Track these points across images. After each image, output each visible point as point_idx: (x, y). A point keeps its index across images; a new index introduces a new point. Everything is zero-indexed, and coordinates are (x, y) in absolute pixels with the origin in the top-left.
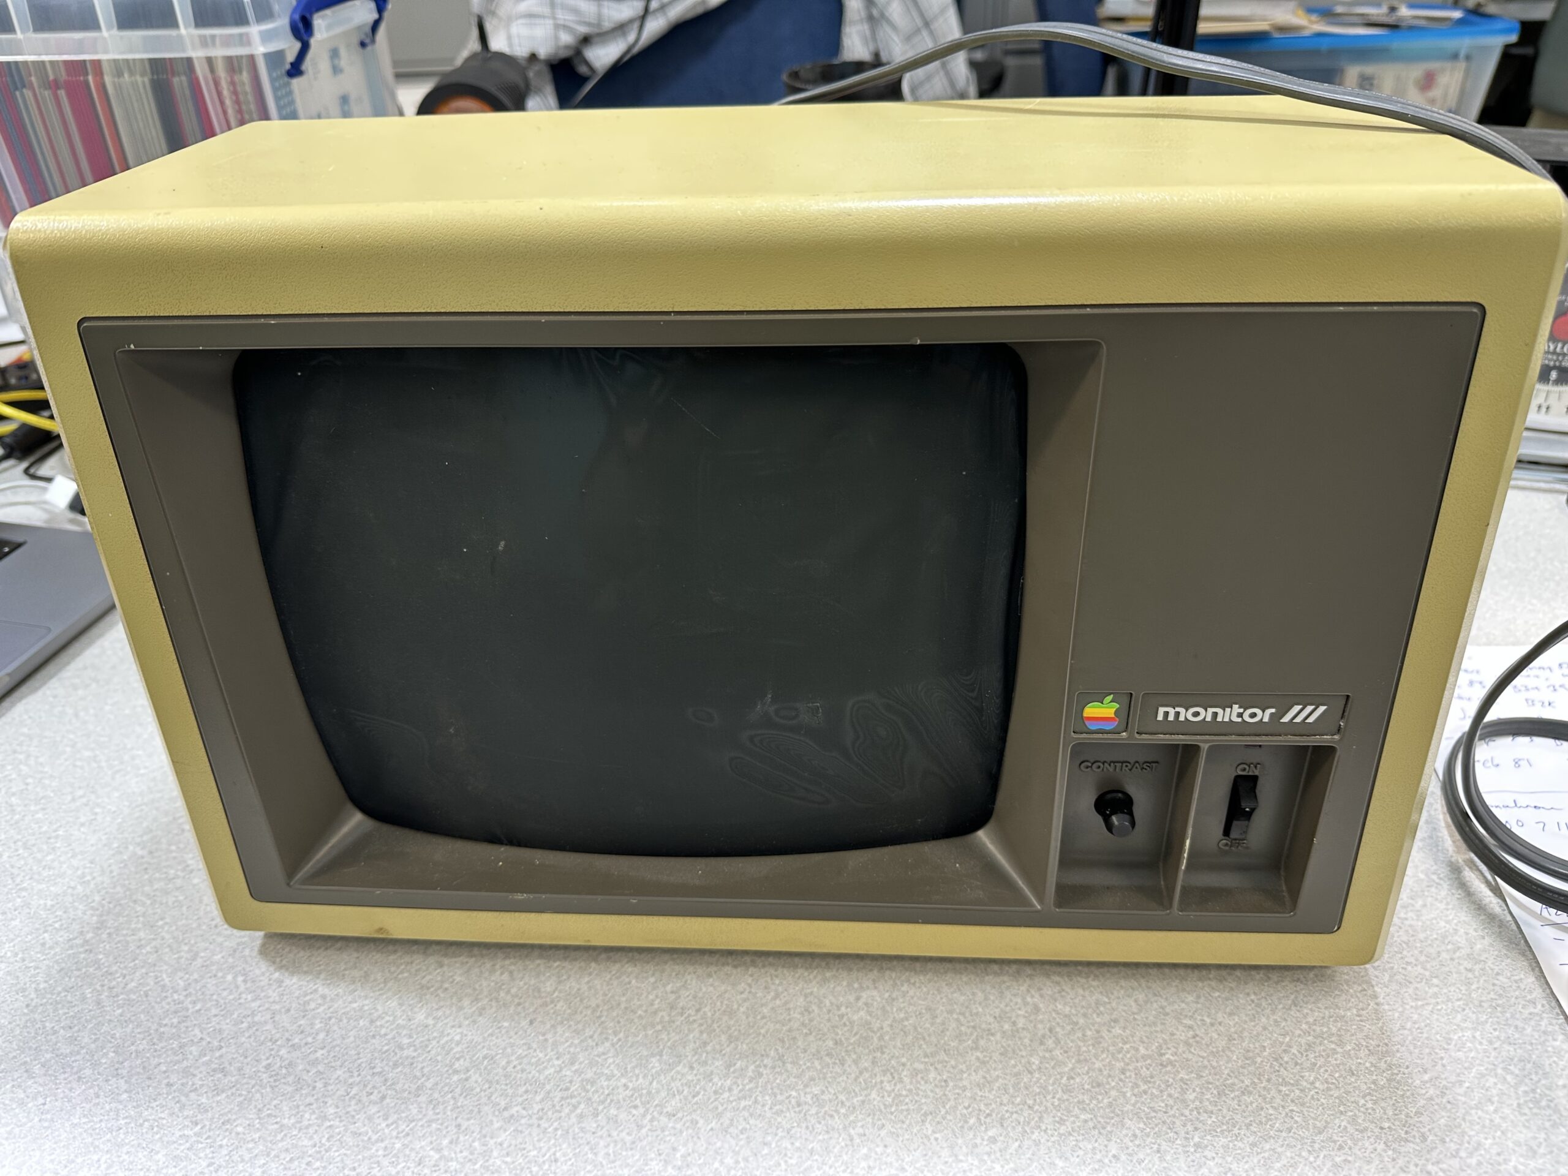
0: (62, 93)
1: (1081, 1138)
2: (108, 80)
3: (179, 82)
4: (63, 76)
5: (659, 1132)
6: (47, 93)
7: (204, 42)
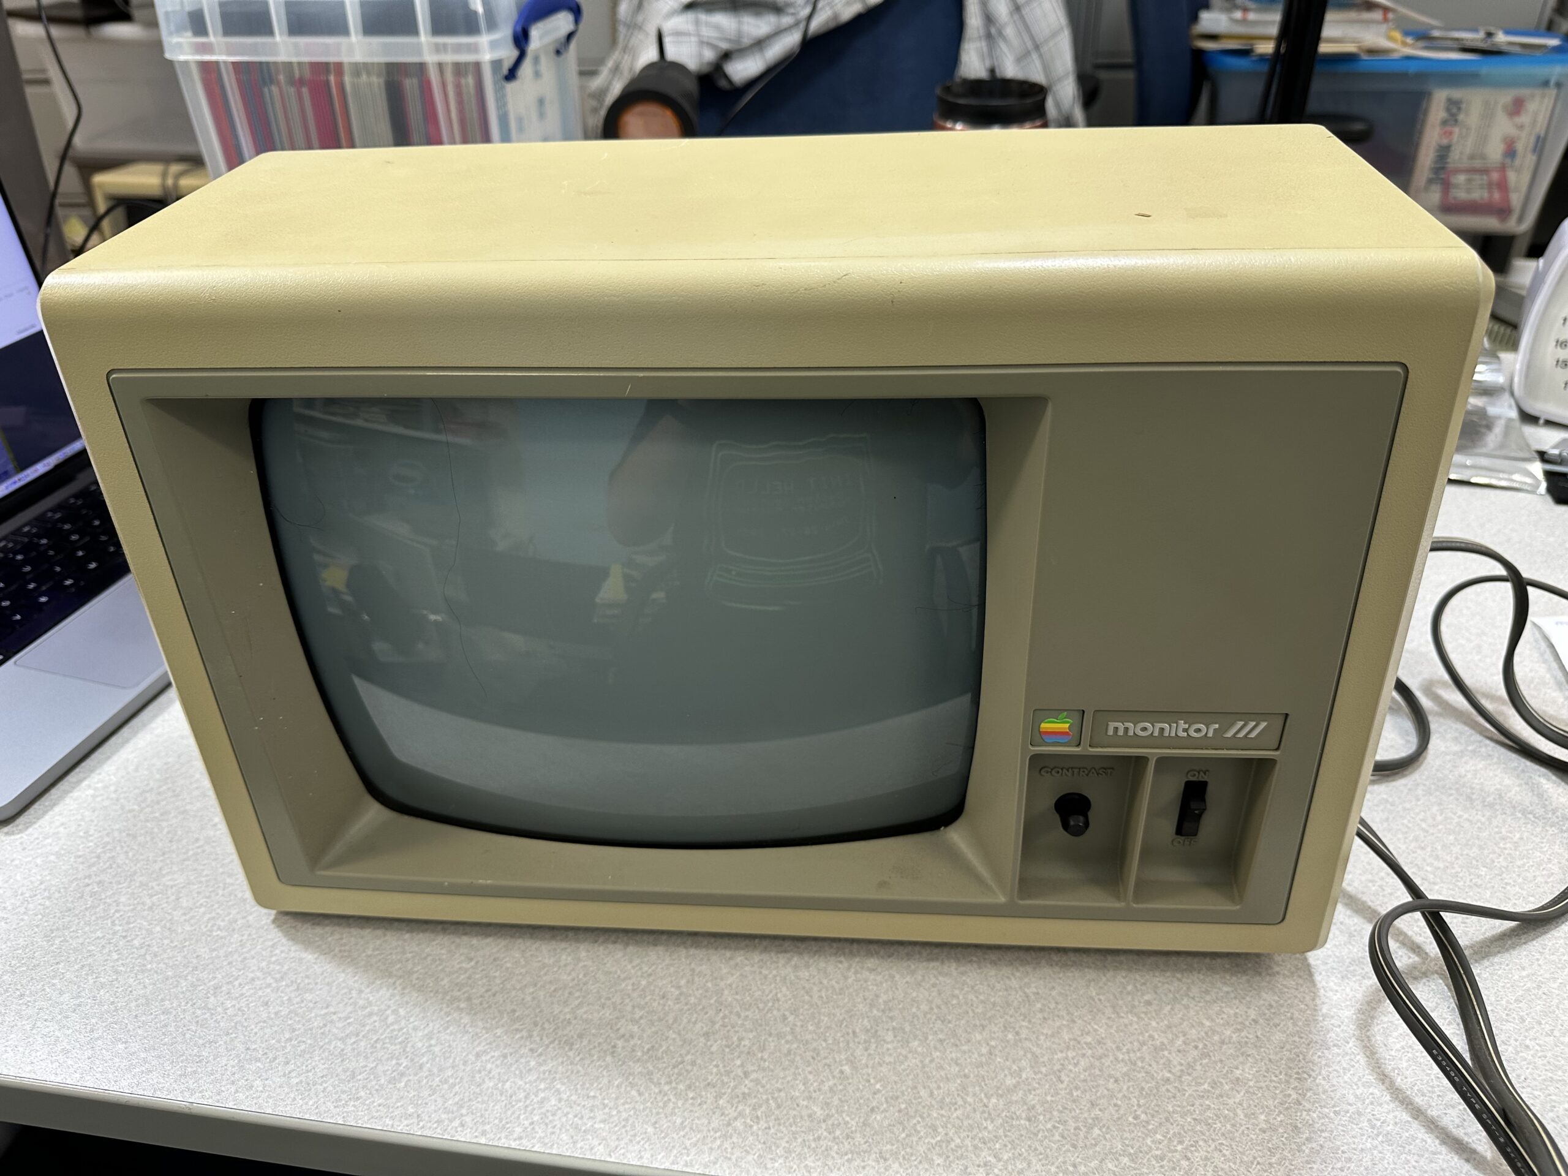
0: (305, 91)
1: (1224, 1005)
2: (347, 79)
3: (410, 85)
4: (307, 74)
5: (862, 982)
6: (292, 90)
7: (438, 49)
